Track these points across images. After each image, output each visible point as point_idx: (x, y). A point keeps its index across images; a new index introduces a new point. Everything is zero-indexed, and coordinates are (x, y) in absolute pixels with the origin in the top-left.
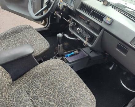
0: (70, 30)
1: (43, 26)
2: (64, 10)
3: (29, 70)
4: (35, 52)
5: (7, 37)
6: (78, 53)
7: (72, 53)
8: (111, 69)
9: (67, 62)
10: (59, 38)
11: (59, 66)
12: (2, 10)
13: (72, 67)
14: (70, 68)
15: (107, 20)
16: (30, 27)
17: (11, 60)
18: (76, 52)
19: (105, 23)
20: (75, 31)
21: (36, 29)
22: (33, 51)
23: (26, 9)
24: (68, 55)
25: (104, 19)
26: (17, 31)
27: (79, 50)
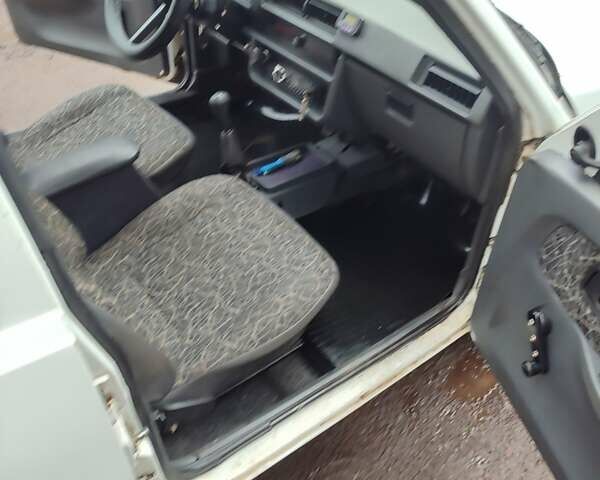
0: (255, 77)
1: (173, 87)
2: (224, 13)
3: (135, 214)
4: (141, 156)
5: (54, 132)
6: (300, 160)
7: (280, 161)
8: (424, 201)
9: (260, 188)
10: (217, 106)
11: (227, 194)
12: (23, 48)
13: (280, 205)
14: (273, 207)
15: (347, 24)
16: (124, 92)
17: (75, 181)
18: (293, 155)
19: (344, 34)
20: (271, 79)
21: (153, 99)
22: (133, 154)
23: (100, 29)
24: (266, 169)
25: (340, 23)
26: (82, 108)
27: (304, 151)
